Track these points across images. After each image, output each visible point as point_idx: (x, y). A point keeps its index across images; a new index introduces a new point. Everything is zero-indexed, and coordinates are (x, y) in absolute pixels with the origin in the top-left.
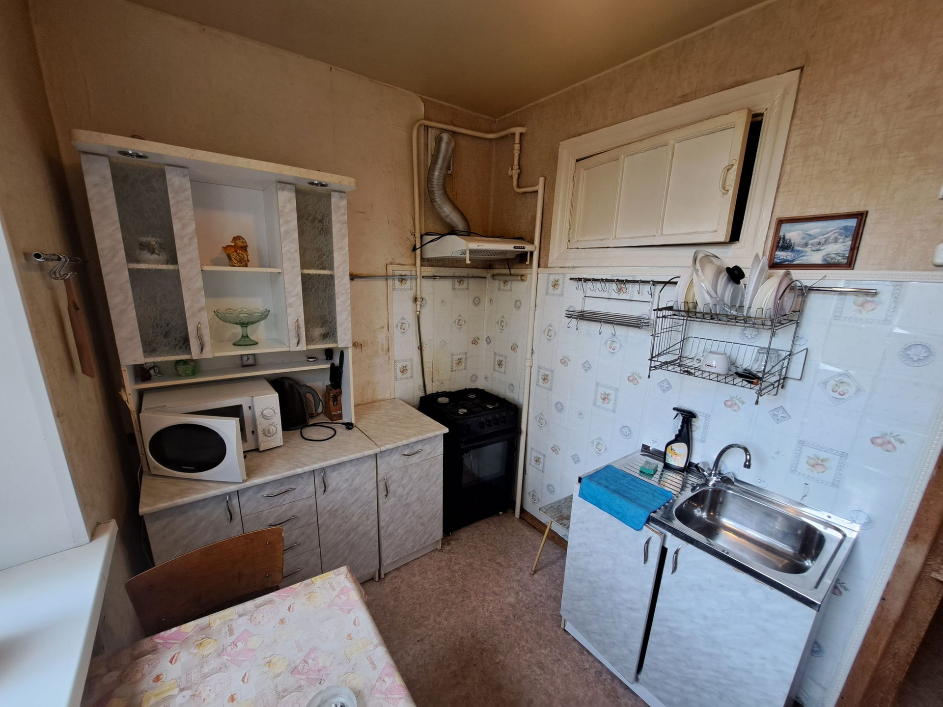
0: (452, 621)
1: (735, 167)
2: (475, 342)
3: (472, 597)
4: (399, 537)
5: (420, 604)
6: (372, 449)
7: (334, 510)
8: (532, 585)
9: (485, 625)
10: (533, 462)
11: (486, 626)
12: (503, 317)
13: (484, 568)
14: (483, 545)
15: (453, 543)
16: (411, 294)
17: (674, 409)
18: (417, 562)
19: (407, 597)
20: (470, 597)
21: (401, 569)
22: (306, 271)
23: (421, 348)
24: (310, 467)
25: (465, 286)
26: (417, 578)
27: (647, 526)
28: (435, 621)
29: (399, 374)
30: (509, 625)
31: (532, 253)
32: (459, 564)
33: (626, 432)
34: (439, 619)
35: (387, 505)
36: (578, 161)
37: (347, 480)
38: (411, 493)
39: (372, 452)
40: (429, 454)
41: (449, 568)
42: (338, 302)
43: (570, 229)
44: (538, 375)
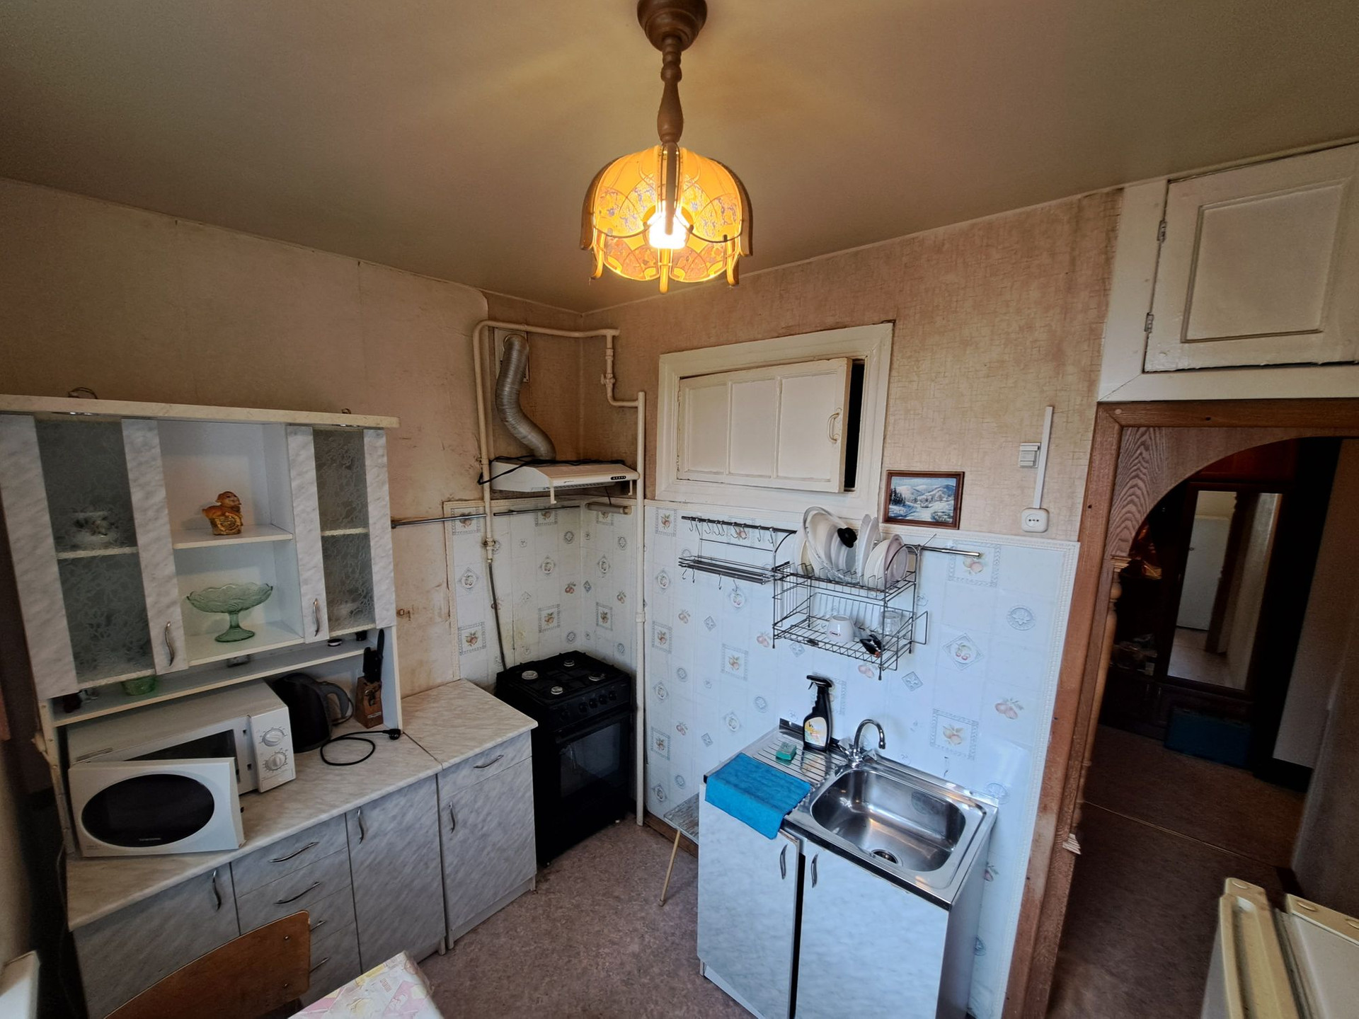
0: (555, 994)
1: (841, 416)
2: (569, 589)
3: (582, 954)
4: (473, 885)
5: (509, 977)
6: (428, 769)
7: (376, 862)
8: (662, 921)
9: (600, 991)
10: (655, 746)
11: (601, 993)
12: (604, 557)
13: (597, 907)
14: (595, 873)
15: (552, 877)
16: (479, 537)
17: (809, 677)
18: (502, 915)
19: (489, 971)
20: (578, 953)
21: (480, 930)
22: (328, 533)
23: (495, 606)
24: (340, 809)
25: (552, 519)
26: (503, 940)
27: (781, 832)
28: (531, 999)
29: (466, 646)
30: (632, 984)
31: (635, 483)
32: (561, 908)
33: (761, 704)
34: (536, 995)
35: (453, 841)
36: (682, 378)
37: (394, 817)
38: (489, 819)
39: (430, 772)
40: (512, 759)
41: (548, 916)
42: (376, 568)
43: (678, 455)
44: (654, 633)
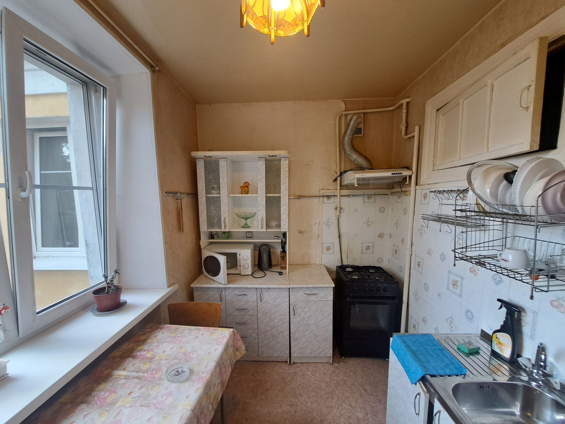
0: (314, 406)
2: (381, 236)
3: (334, 400)
4: (302, 343)
5: (303, 387)
6: (285, 285)
7: (266, 312)
9: (333, 419)
10: (412, 327)
11: (333, 421)
12: (398, 220)
13: (353, 387)
16: (334, 206)
17: (499, 300)
18: (314, 365)
19: (298, 380)
20: (333, 398)
21: (304, 364)
22: (268, 195)
23: (340, 237)
25: (373, 200)
26: (309, 373)
27: (420, 383)
28: (305, 401)
29: (325, 251)
31: (410, 177)
32: (338, 377)
33: (470, 316)
34: (307, 400)
35: (295, 320)
36: (438, 110)
38: (310, 319)
39: (287, 287)
40: (323, 298)
41: (331, 376)
43: (434, 157)
44: (415, 262)
